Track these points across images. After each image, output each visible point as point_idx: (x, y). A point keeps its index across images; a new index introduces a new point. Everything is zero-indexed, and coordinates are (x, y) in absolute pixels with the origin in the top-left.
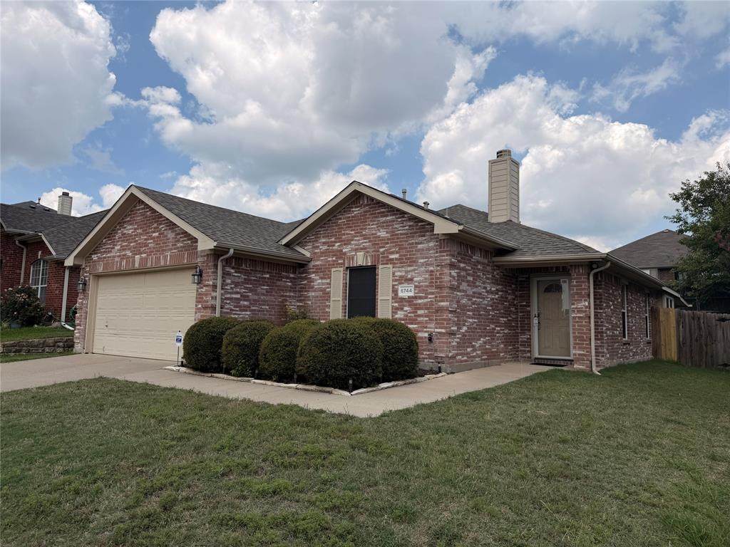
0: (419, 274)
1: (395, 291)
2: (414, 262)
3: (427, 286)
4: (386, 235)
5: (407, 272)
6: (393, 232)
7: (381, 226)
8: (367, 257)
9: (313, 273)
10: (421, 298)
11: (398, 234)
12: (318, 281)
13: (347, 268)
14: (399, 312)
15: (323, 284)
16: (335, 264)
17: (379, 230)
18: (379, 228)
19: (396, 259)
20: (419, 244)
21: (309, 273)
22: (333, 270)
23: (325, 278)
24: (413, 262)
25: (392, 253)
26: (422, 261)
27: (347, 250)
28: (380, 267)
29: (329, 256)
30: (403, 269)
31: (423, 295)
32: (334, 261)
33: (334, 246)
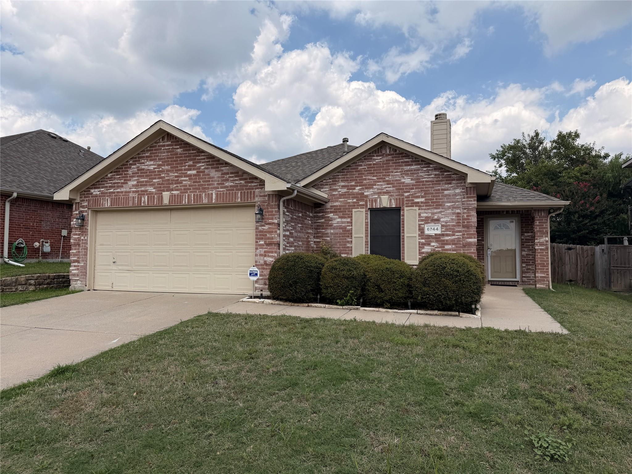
0: (446, 216)
1: (422, 230)
2: (441, 205)
3: (454, 226)
4: (411, 182)
5: (433, 214)
6: (418, 179)
7: (405, 173)
8: (391, 200)
9: (331, 212)
10: (448, 235)
11: (423, 182)
12: (337, 220)
13: (369, 209)
14: (426, 247)
15: (342, 222)
16: (355, 206)
17: (403, 177)
18: (404, 175)
19: (422, 202)
20: (445, 190)
21: (328, 213)
22: (354, 210)
23: (345, 218)
24: (439, 205)
25: (418, 197)
26: (449, 204)
27: (368, 193)
28: (406, 209)
29: (349, 198)
30: (429, 211)
31: (451, 233)
32: (354, 202)
33: (354, 189)
